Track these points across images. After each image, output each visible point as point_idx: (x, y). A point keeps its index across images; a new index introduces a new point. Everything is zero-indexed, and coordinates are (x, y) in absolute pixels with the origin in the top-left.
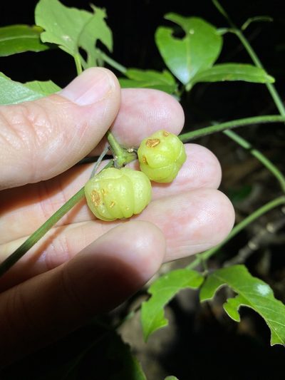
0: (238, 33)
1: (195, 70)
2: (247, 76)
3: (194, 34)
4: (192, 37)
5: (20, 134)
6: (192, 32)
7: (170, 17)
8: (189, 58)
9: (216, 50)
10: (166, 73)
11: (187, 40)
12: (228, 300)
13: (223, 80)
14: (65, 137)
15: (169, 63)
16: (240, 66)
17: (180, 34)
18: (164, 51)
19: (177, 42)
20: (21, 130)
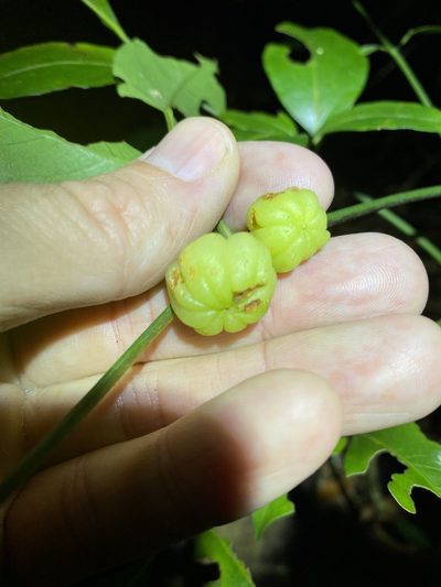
0: (394, 52)
1: (327, 111)
2: (416, 121)
3: (324, 54)
4: (322, 58)
5: (107, 228)
6: (320, 52)
7: (285, 28)
8: (316, 93)
9: (359, 79)
10: (282, 116)
11: (313, 64)
12: (393, 477)
13: (379, 129)
14: (169, 232)
15: (285, 100)
16: (400, 106)
17: (301, 55)
18: (277, 82)
19: (297, 67)
20: (107, 221)
